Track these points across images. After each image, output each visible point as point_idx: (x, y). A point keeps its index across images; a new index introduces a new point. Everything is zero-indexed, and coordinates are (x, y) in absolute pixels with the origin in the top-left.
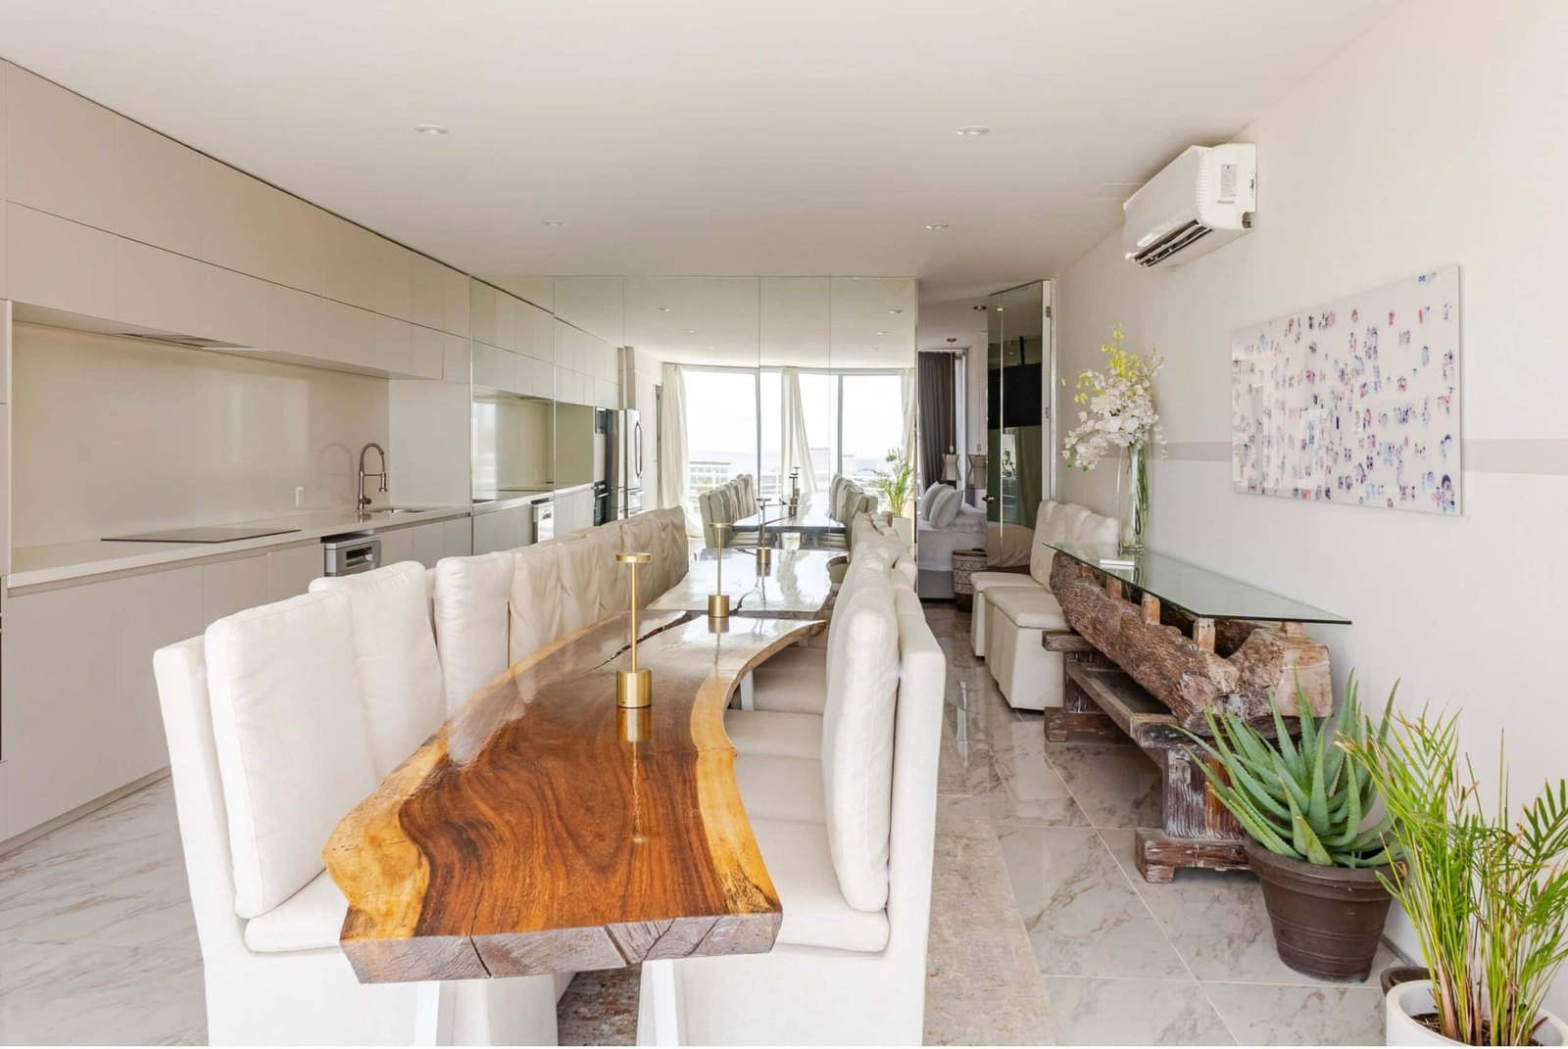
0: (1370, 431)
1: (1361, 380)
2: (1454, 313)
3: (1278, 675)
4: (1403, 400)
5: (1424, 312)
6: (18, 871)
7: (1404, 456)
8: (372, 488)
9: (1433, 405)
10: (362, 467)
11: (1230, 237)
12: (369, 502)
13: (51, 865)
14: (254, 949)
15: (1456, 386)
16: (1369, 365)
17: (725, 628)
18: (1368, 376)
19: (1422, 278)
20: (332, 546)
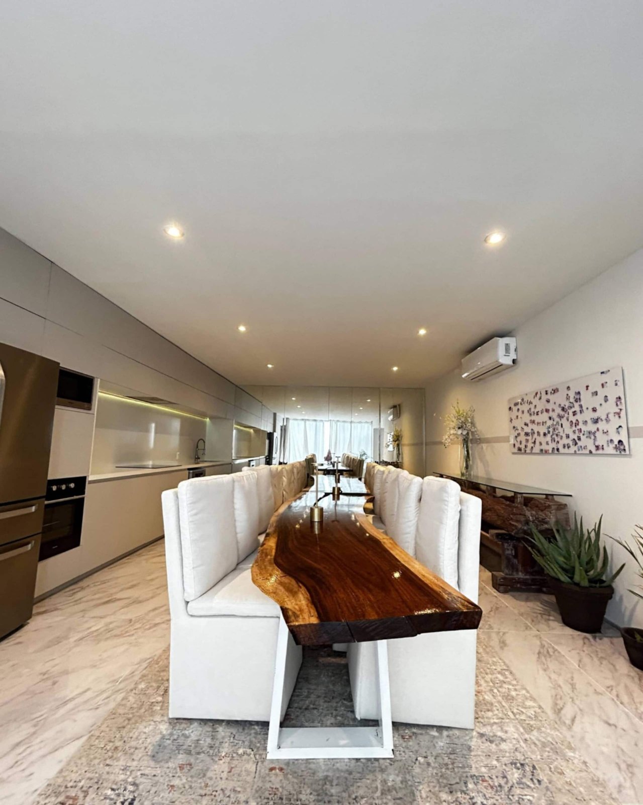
0: (578, 427)
1: (573, 410)
2: (620, 383)
3: (549, 514)
4: (595, 415)
5: (604, 384)
6: (82, 588)
7: (597, 434)
8: (200, 452)
9: (611, 416)
10: (197, 447)
11: (508, 367)
12: (199, 458)
13: (95, 586)
14: (191, 614)
15: (623, 408)
16: (577, 405)
17: (338, 499)
18: (577, 408)
19: (602, 373)
20: (191, 471)
